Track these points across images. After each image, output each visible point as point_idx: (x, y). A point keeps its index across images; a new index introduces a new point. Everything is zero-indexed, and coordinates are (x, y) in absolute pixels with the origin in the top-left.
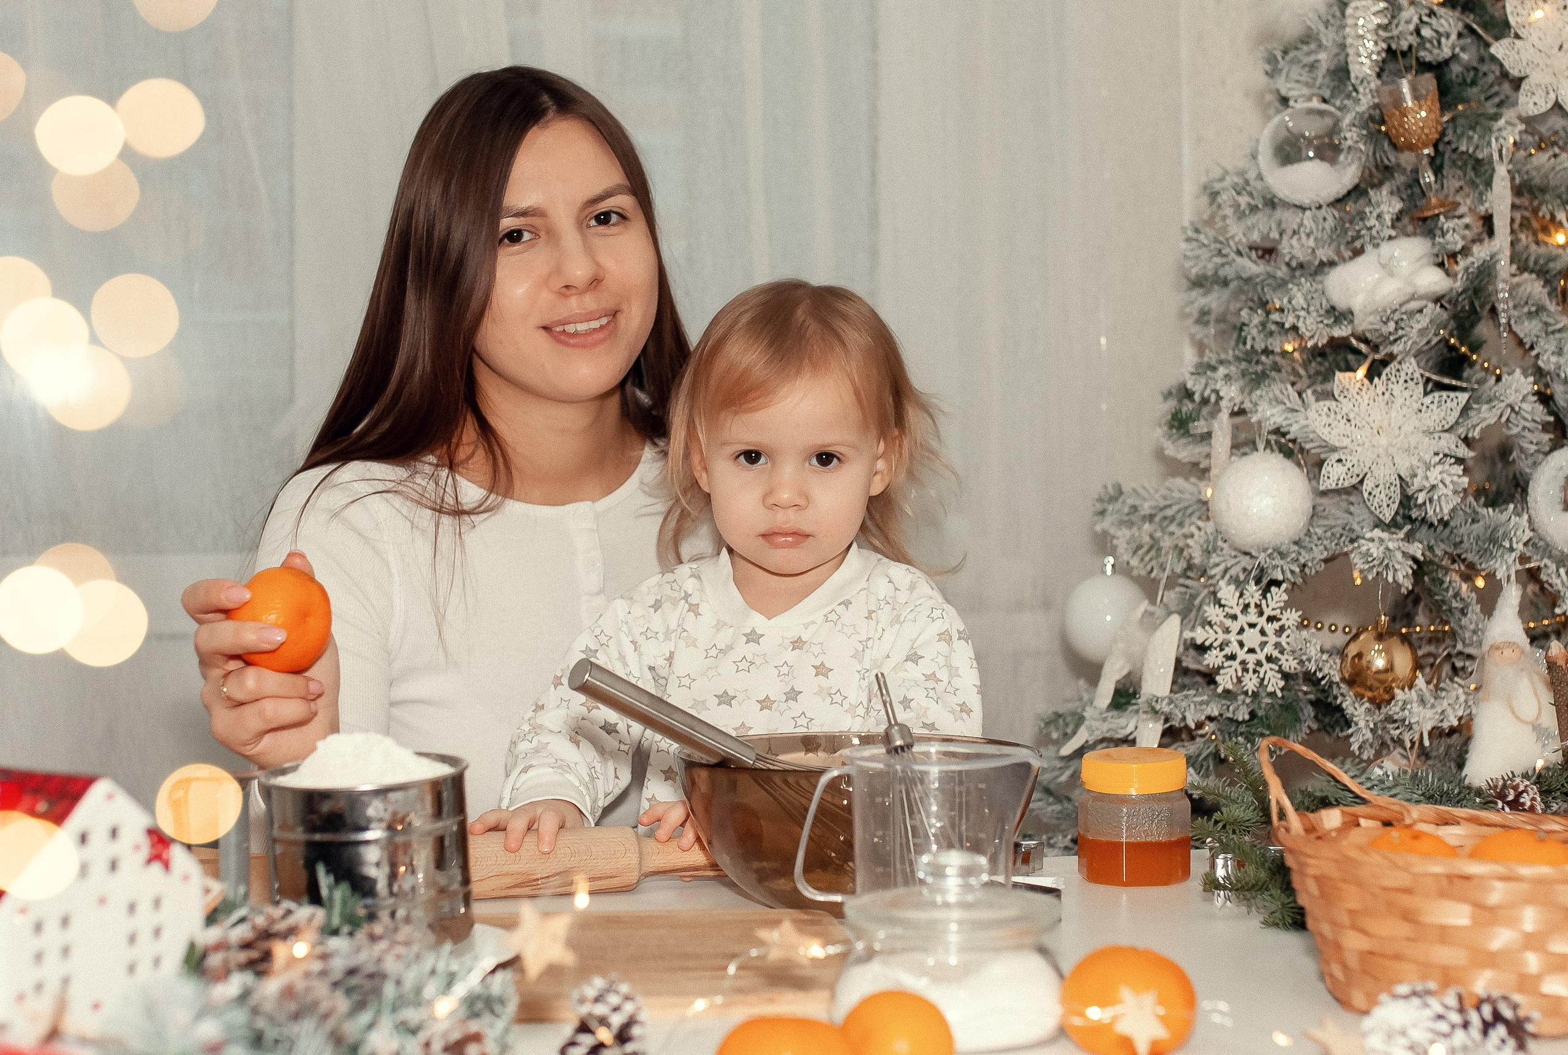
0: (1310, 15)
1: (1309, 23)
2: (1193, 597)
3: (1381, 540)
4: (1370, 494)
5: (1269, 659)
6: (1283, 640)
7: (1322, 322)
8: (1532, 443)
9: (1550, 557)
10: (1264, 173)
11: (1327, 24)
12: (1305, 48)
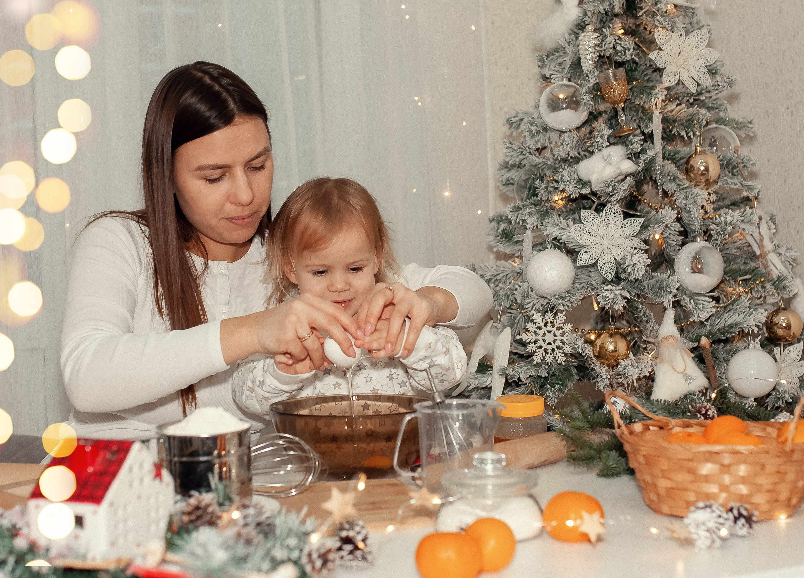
0: (562, 39)
1: (560, 43)
2: (515, 318)
3: (611, 290)
4: (601, 267)
5: (558, 348)
6: (564, 338)
7: (576, 187)
8: (673, 241)
9: (685, 294)
10: (543, 115)
11: (569, 43)
12: (557, 54)
